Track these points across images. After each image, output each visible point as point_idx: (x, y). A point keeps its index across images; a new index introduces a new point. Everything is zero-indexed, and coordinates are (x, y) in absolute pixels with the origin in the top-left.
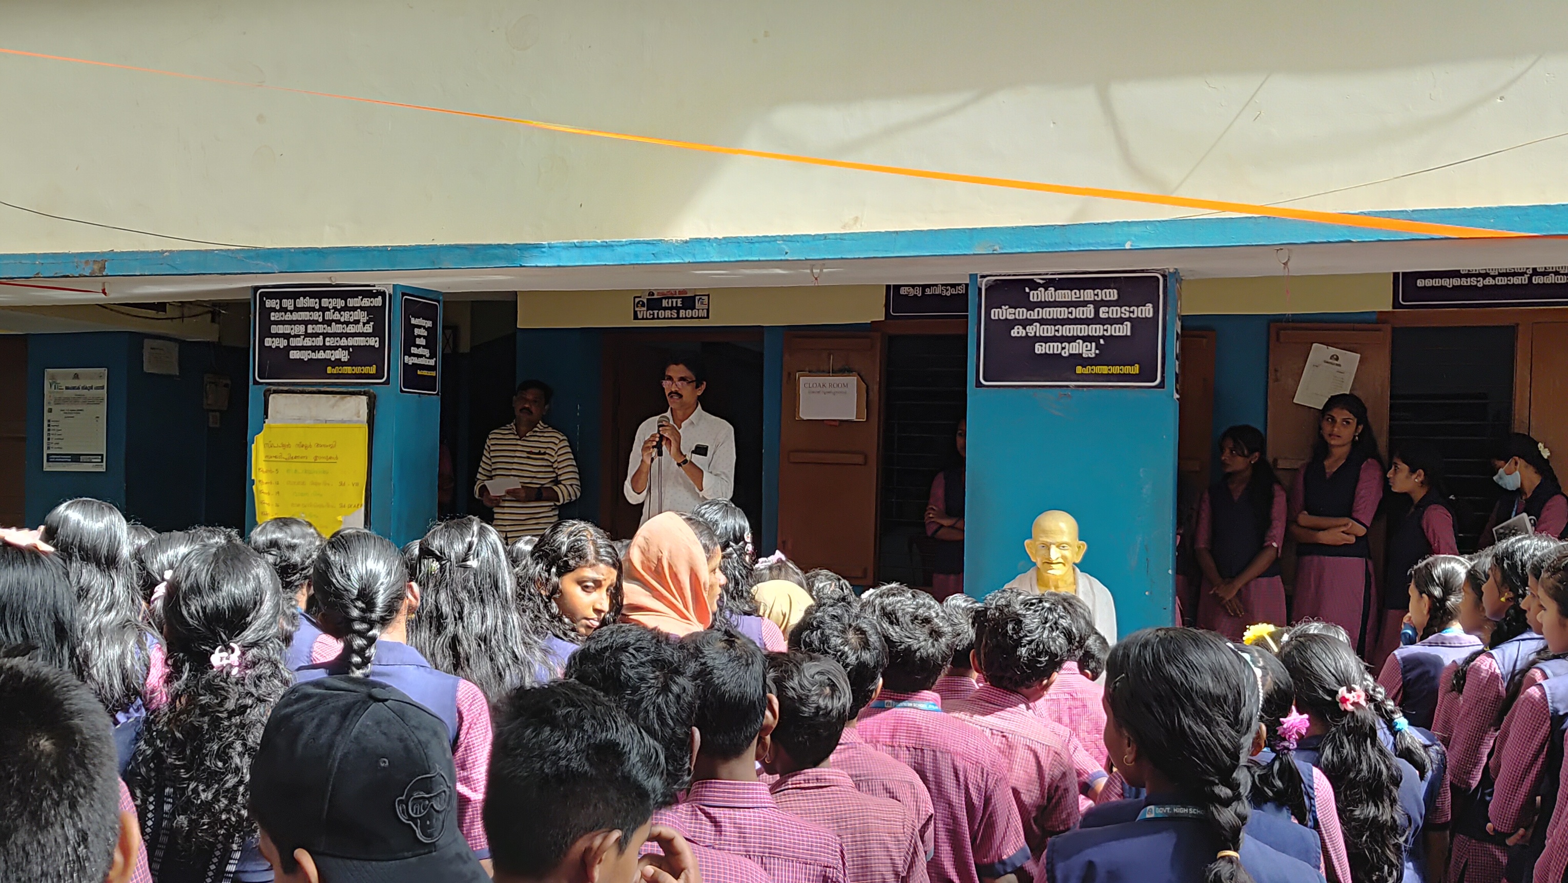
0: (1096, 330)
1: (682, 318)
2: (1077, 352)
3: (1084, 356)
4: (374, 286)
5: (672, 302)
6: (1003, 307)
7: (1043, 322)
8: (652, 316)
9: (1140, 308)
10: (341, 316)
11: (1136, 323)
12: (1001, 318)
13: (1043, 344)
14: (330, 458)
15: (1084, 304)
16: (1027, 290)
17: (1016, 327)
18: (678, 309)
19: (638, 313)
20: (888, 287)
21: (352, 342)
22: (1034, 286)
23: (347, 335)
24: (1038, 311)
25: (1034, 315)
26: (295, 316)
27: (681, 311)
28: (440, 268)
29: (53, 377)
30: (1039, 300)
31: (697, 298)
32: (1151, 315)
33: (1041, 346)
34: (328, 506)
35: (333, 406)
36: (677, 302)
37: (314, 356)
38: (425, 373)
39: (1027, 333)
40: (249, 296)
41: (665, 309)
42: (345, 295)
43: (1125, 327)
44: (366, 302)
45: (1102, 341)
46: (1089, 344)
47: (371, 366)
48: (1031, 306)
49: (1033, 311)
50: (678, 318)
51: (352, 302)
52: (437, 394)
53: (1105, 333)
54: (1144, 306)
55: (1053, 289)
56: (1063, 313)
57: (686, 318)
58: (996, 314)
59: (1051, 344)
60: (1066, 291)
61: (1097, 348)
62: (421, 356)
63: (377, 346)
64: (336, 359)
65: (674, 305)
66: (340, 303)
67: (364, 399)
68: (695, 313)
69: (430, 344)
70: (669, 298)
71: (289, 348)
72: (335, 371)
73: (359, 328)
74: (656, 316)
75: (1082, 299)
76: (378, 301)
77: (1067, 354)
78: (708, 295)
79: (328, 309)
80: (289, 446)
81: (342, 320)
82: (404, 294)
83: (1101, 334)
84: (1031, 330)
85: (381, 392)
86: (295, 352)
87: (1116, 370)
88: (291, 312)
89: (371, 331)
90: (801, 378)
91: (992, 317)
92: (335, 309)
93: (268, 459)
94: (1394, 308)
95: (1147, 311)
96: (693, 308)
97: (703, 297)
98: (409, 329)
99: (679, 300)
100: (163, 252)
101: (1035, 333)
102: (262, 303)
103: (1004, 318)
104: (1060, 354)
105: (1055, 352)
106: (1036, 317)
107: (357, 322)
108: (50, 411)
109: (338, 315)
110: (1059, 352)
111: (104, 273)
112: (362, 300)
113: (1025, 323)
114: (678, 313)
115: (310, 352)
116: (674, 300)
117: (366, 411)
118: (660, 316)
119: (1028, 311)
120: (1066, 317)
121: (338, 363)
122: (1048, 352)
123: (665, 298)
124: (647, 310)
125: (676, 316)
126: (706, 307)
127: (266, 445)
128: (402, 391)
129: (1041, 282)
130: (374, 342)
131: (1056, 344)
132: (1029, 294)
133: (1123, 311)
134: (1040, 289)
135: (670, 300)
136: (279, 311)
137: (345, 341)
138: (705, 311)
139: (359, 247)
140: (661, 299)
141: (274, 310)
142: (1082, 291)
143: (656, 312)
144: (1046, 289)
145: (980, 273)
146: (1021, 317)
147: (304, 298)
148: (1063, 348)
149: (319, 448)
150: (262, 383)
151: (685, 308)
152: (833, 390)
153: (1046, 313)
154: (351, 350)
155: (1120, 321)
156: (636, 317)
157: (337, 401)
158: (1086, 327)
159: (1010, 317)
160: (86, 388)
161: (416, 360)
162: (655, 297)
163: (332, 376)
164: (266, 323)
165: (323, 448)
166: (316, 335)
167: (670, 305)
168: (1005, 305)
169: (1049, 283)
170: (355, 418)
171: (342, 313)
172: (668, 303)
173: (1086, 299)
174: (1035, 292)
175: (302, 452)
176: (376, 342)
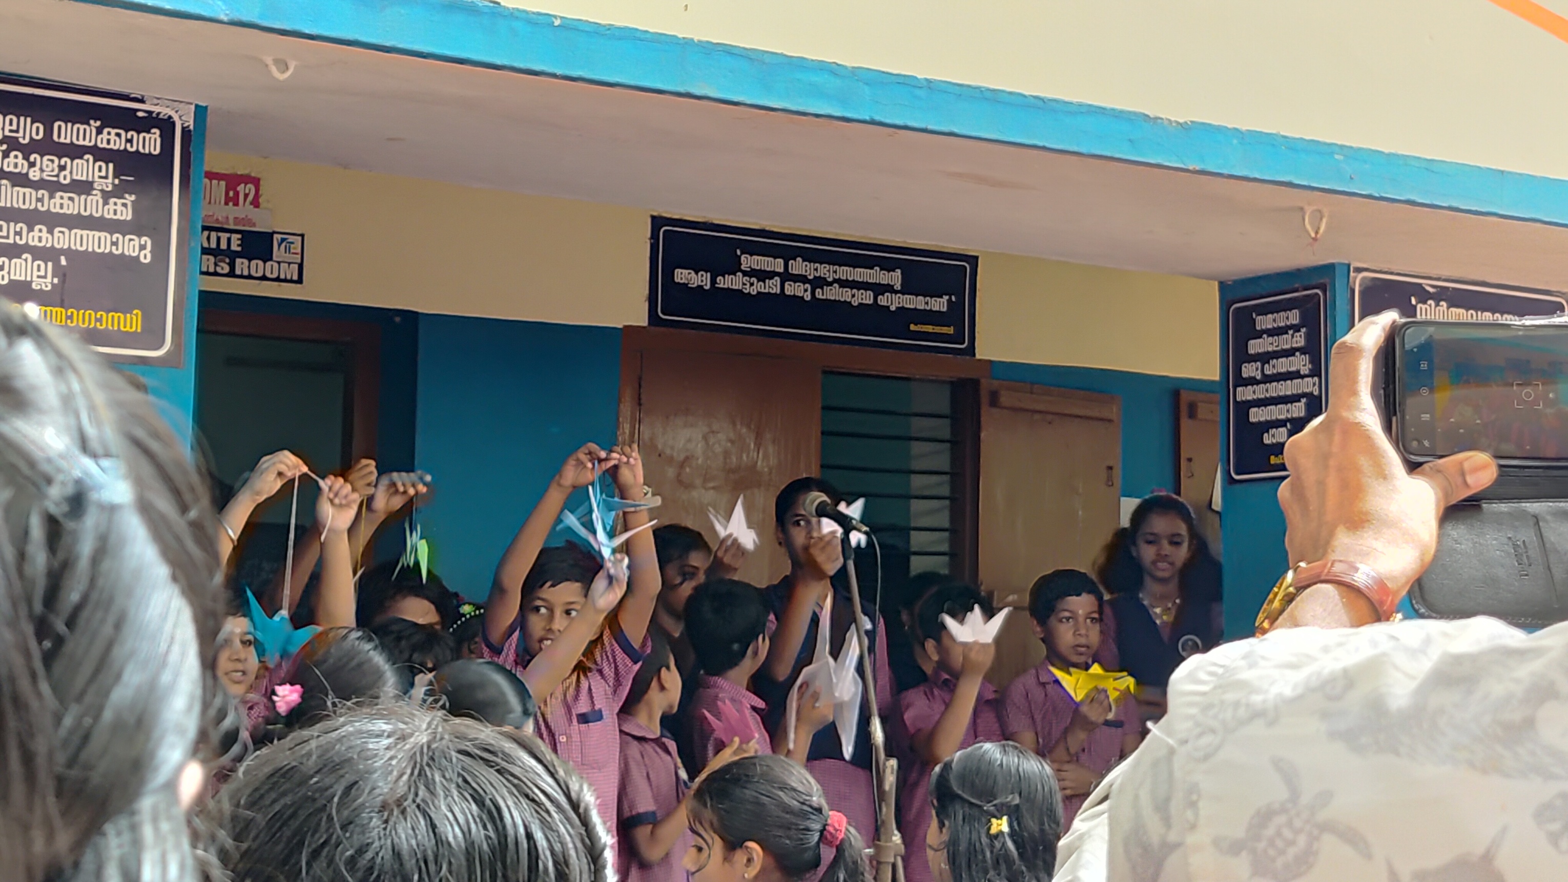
4: (139, 99)
10: (32, 165)
16: (1414, 300)
21: (63, 239)
22: (1421, 293)
30: (1428, 319)
42: (44, 111)
44: (112, 139)
47: (121, 310)
51: (66, 132)
55: (1445, 305)
60: (1460, 309)
63: (146, 257)
66: (30, 130)
73: (92, 205)
76: (150, 143)
81: (34, 175)
89: (127, 215)
92: (12, 143)
107: (83, 187)
109: (20, 160)
129: (1432, 289)
130: (135, 247)
132: (1415, 307)
134: (1430, 301)
137: (45, 234)
138: (295, 267)
142: (1479, 312)
144: (1437, 305)
154: (63, 262)
169: (1440, 295)
171: (35, 157)
174: (1424, 307)
176: (143, 247)
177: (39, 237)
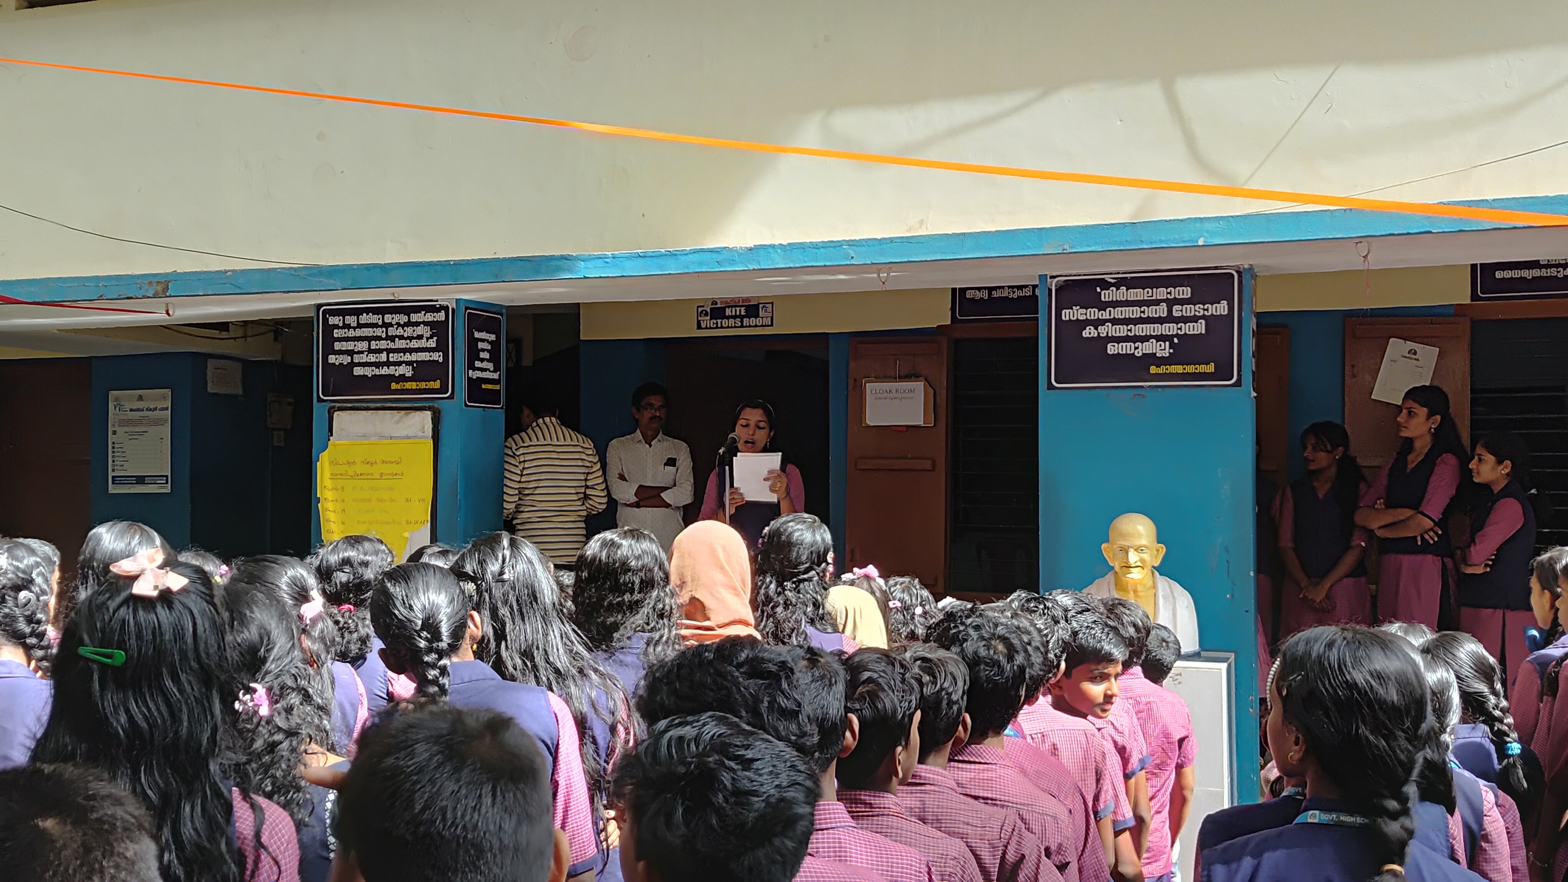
0: (1170, 329)
1: (746, 327)
2: (1151, 352)
3: (1158, 355)
4: (437, 301)
5: (736, 310)
6: (1074, 307)
7: (1115, 322)
8: (715, 325)
9: (1214, 306)
10: (405, 331)
11: (1210, 320)
12: (1072, 318)
13: (1116, 344)
14: (396, 475)
15: (1157, 302)
16: (1098, 290)
17: (1088, 328)
18: (742, 317)
19: (702, 322)
20: (954, 290)
21: (414, 357)
22: (1106, 285)
23: (411, 351)
24: (1110, 311)
25: (1105, 315)
26: (359, 333)
27: (745, 319)
28: (503, 282)
29: (117, 399)
30: (1110, 299)
31: (761, 306)
32: (1226, 312)
33: (1114, 346)
34: (394, 523)
35: (397, 423)
36: (740, 310)
37: (377, 372)
38: (490, 387)
39: (1099, 333)
40: (312, 314)
41: (729, 317)
42: (408, 311)
43: (1199, 325)
44: (429, 317)
45: (1176, 340)
46: (1162, 343)
47: (435, 381)
48: (1103, 306)
49: (1105, 311)
50: (742, 326)
51: (415, 317)
52: (502, 408)
53: (1179, 332)
54: (1219, 303)
55: (1125, 288)
56: (1133, 312)
57: (750, 326)
58: (1066, 315)
59: (1124, 344)
60: (1138, 290)
61: (1170, 348)
62: (486, 371)
63: (441, 360)
64: (400, 375)
65: (738, 314)
66: (403, 319)
67: (428, 414)
68: (759, 321)
69: (494, 358)
70: (732, 307)
71: (353, 364)
72: (398, 387)
73: (423, 343)
74: (719, 325)
75: (1154, 298)
76: (441, 316)
77: (1140, 354)
78: (772, 303)
79: (391, 325)
80: (354, 463)
81: (406, 336)
82: (467, 308)
83: (1175, 333)
84: (1103, 331)
85: (444, 405)
86: (359, 368)
87: (1190, 369)
88: (354, 328)
89: (434, 345)
90: (867, 384)
91: (1063, 318)
92: (398, 324)
93: (334, 476)
94: (1472, 300)
95: (1221, 308)
96: (757, 316)
97: (767, 305)
98: (472, 343)
99: (743, 309)
100: (226, 272)
101: (1107, 333)
102: (325, 320)
103: (1075, 318)
104: (1134, 353)
105: (1128, 352)
106: (1108, 317)
107: (420, 337)
108: (114, 433)
109: (402, 330)
110: (1132, 352)
111: (168, 294)
112: (425, 315)
113: (1097, 323)
114: (742, 322)
115: (374, 368)
116: (738, 309)
117: (431, 426)
118: (724, 325)
119: (1099, 311)
120: (1138, 316)
121: (403, 378)
122: (1121, 352)
123: (729, 307)
124: (710, 320)
125: (740, 324)
126: (770, 315)
127: (331, 463)
128: (466, 405)
129: (1113, 281)
130: (437, 357)
131: (1128, 344)
132: (1100, 293)
133: (1197, 309)
134: (1111, 289)
135: (734, 309)
136: (342, 328)
137: (409, 356)
138: (770, 319)
139: (421, 262)
140: (724, 308)
141: (337, 327)
142: (1155, 290)
143: (719, 321)
144: (1118, 289)
145: (1049, 273)
146: (1092, 318)
147: (368, 314)
148: (1136, 348)
149: (385, 465)
150: (326, 401)
151: (748, 316)
152: (900, 395)
153: (1118, 313)
154: (415, 365)
155: (1195, 319)
156: (699, 327)
157: (402, 417)
158: (1159, 325)
159: (1081, 318)
160: (150, 410)
161: (479, 374)
162: (719, 306)
163: (396, 392)
164: (329, 340)
165: (388, 464)
166: (379, 351)
167: (734, 314)
168: (1076, 306)
169: (1120, 283)
170: (420, 434)
171: (405, 328)
172: (731, 311)
173: (1158, 298)
174: (1107, 292)
175: (367, 469)
176: (439, 356)
177: (408, 357)
